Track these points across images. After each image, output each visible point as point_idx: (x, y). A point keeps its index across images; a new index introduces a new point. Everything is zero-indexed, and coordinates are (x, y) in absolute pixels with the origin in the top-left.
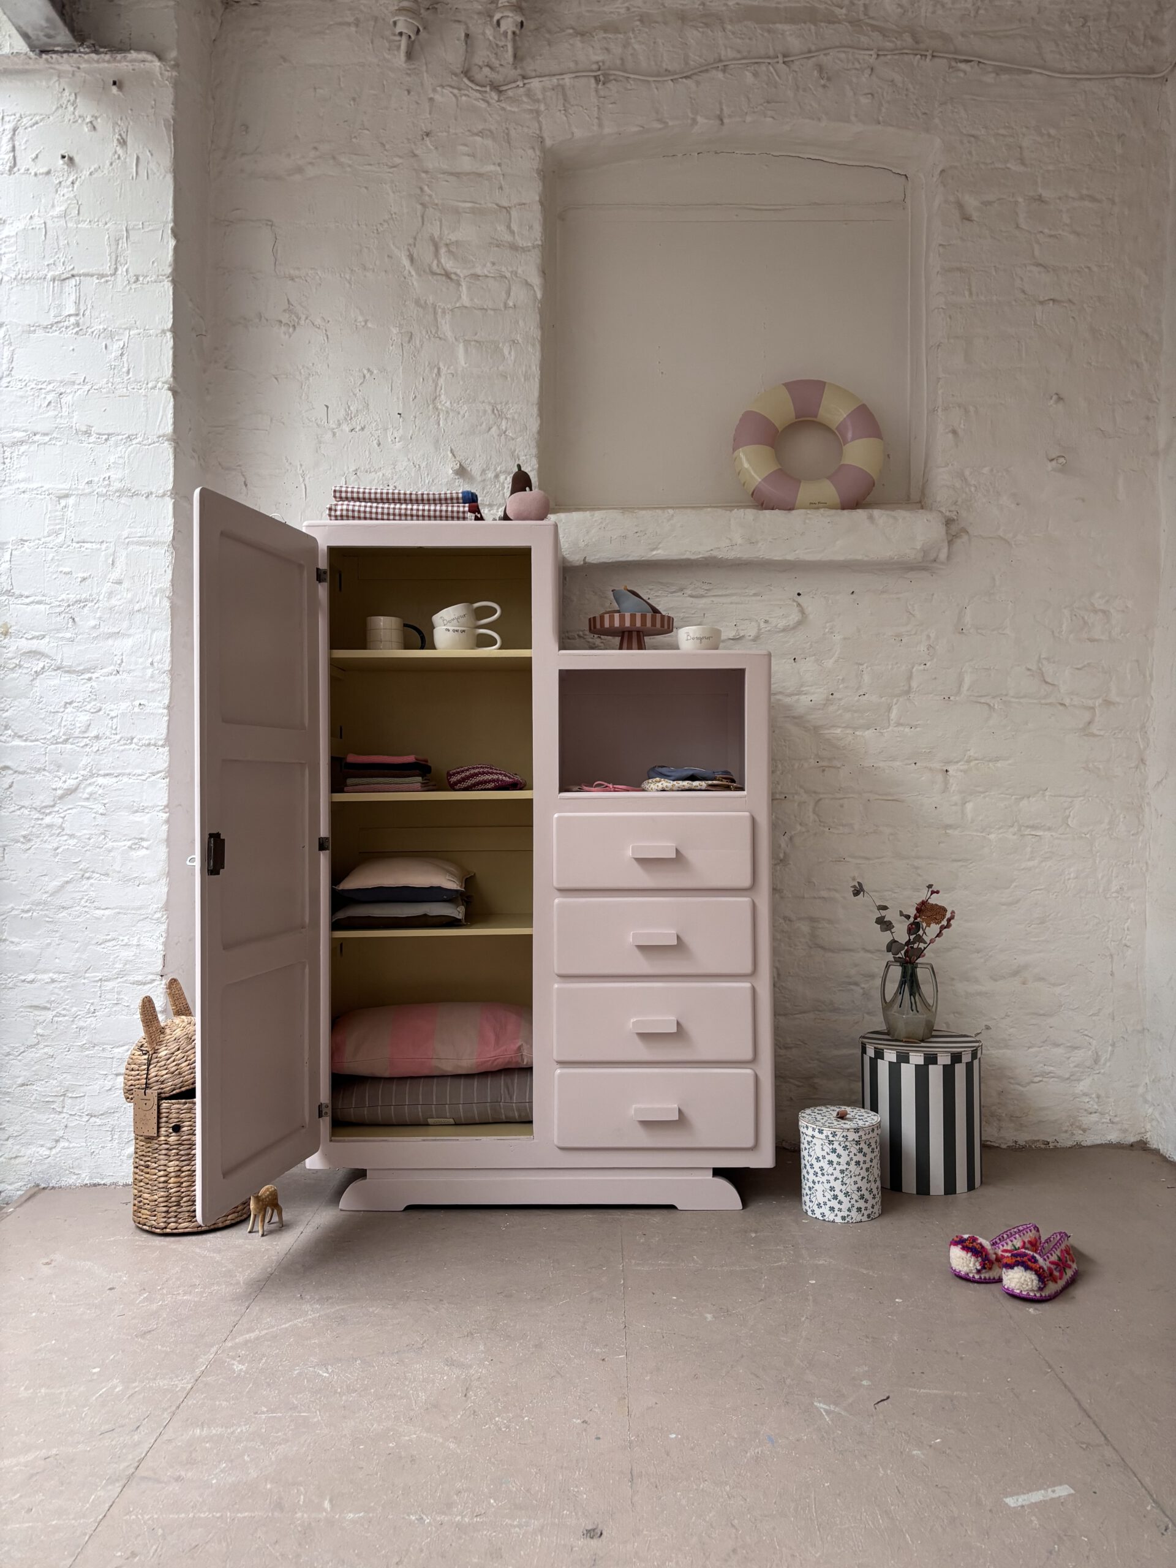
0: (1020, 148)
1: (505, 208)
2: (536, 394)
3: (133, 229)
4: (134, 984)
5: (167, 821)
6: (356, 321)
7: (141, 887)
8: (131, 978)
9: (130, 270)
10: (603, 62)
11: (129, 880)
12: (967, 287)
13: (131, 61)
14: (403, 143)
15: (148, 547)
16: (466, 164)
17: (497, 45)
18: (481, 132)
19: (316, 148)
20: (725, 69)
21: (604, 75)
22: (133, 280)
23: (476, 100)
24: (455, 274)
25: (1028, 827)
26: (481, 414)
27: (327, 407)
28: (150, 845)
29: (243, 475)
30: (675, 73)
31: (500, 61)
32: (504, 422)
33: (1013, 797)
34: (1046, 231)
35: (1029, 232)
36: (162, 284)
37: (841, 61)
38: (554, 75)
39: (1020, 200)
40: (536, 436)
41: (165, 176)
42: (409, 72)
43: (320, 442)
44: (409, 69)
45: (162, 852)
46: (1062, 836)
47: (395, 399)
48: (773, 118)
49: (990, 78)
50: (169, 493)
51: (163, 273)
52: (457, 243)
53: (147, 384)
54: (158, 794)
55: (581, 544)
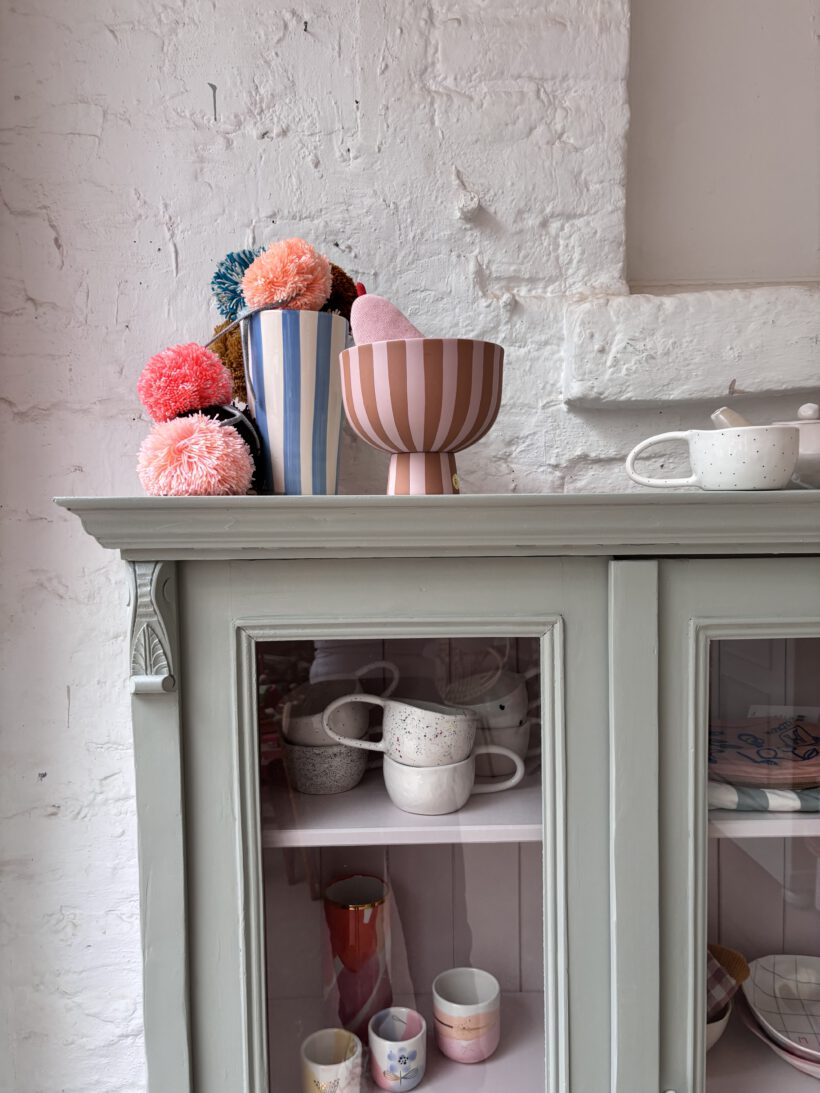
2: (623, 58)
26: (515, 99)
27: (214, 88)
29: (53, 226)
32: (559, 114)
40: (622, 142)
43: (202, 160)
47: (347, 71)
55: (729, 355)
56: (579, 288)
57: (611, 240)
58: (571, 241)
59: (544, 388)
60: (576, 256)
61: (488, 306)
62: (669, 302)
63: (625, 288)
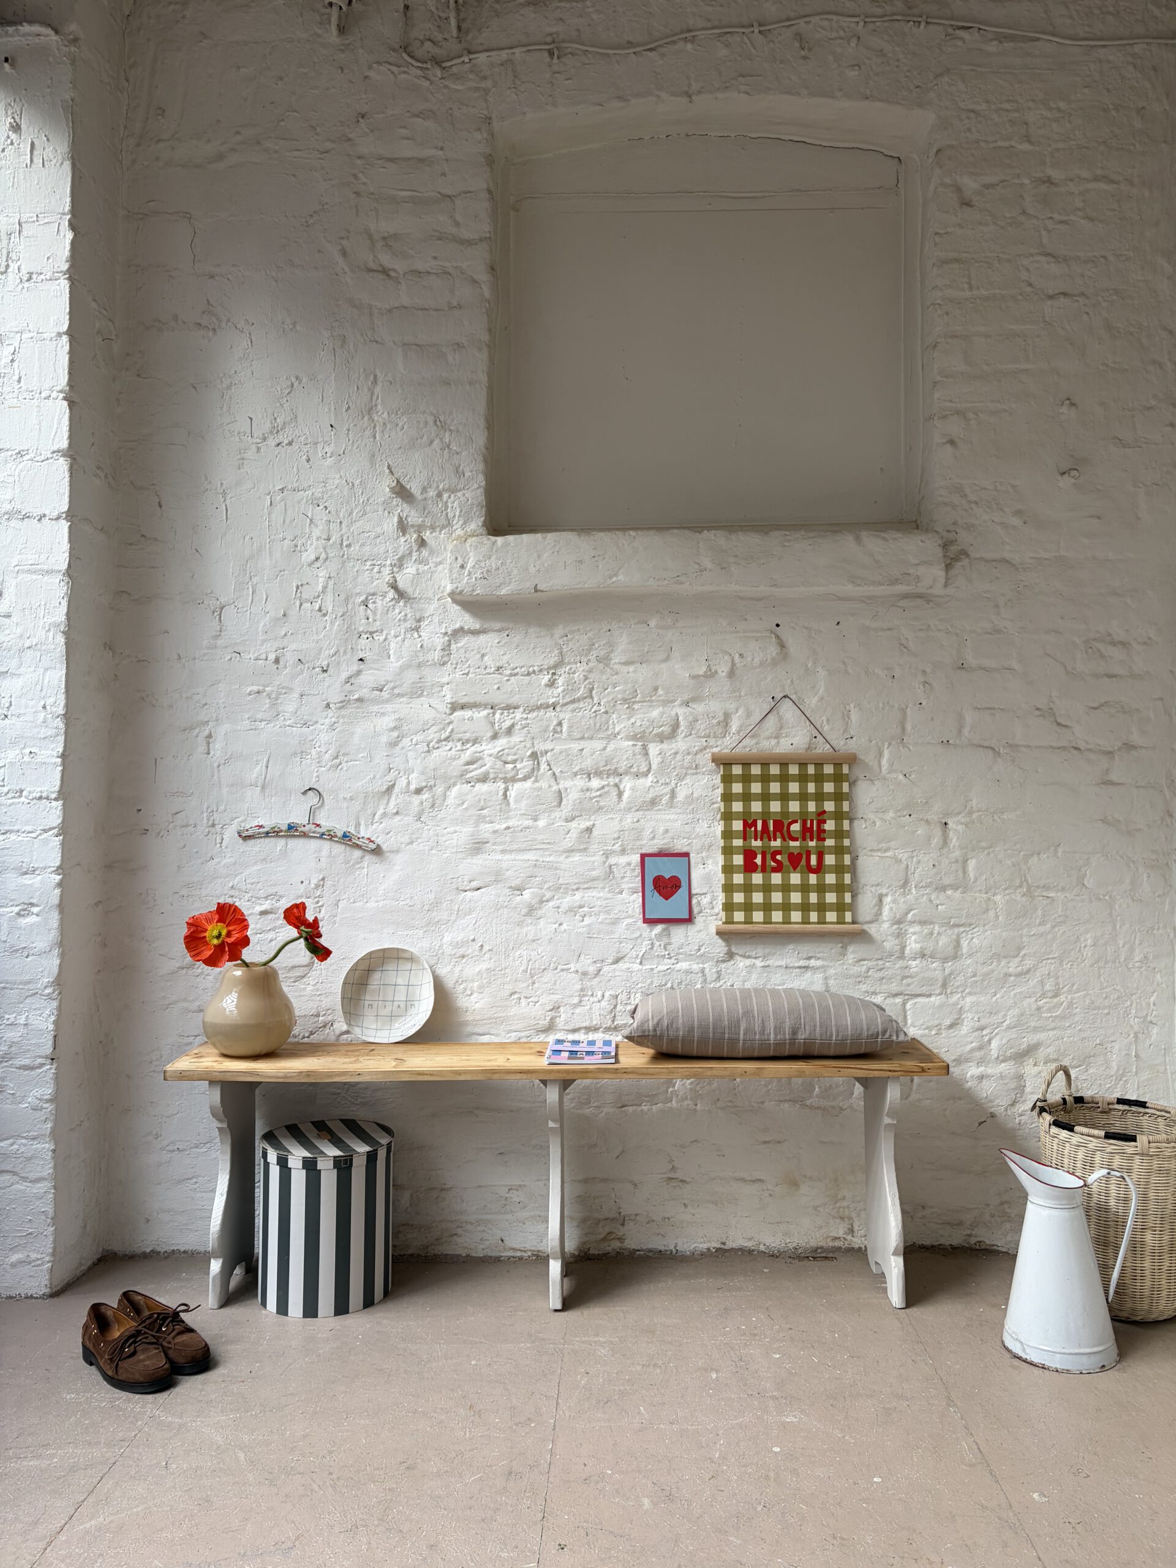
0: (1026, 124)
1: (449, 197)
2: (483, 403)
3: (25, 222)
4: (19, 1068)
5: (60, 884)
6: (283, 323)
7: (28, 959)
8: (18, 1062)
9: (22, 267)
10: (557, 33)
11: (17, 951)
12: (966, 280)
13: (24, 35)
14: (335, 126)
15: (41, 576)
16: (407, 150)
17: (440, 17)
18: (421, 113)
19: (238, 133)
20: (693, 42)
21: (558, 49)
22: (26, 279)
23: (415, 77)
24: (394, 270)
25: (1038, 887)
26: (421, 426)
27: (251, 419)
28: (41, 911)
29: (158, 495)
30: (639, 45)
31: (443, 33)
32: (447, 434)
33: (1022, 854)
34: (1056, 216)
35: (1036, 217)
36: (58, 282)
37: (824, 29)
38: (503, 49)
39: (1027, 181)
40: (484, 450)
41: (62, 164)
42: (342, 48)
43: (243, 459)
44: (343, 45)
45: (54, 918)
46: (1078, 898)
47: (326, 410)
48: (747, 93)
49: (993, 47)
50: (64, 515)
51: (59, 270)
52: (395, 236)
53: (40, 393)
54: (51, 852)
55: (532, 570)
56: (459, 532)
57: (476, 502)
58: (455, 505)
59: (439, 589)
60: (457, 514)
61: (406, 541)
62: (500, 540)
63: (485, 532)
